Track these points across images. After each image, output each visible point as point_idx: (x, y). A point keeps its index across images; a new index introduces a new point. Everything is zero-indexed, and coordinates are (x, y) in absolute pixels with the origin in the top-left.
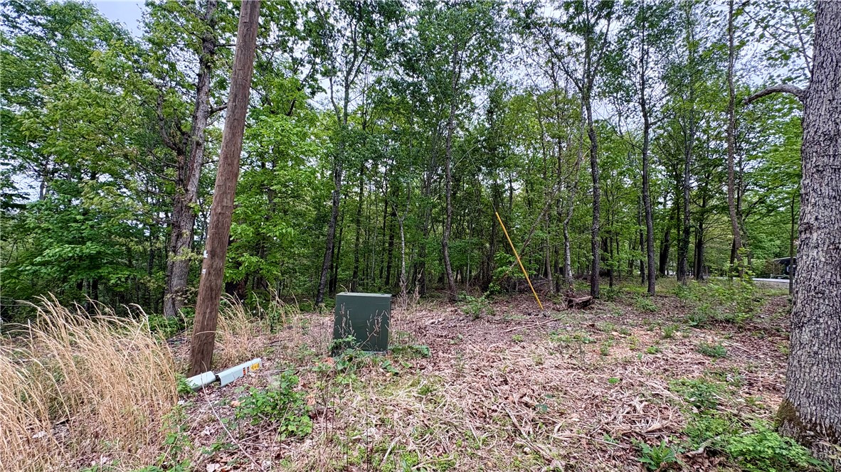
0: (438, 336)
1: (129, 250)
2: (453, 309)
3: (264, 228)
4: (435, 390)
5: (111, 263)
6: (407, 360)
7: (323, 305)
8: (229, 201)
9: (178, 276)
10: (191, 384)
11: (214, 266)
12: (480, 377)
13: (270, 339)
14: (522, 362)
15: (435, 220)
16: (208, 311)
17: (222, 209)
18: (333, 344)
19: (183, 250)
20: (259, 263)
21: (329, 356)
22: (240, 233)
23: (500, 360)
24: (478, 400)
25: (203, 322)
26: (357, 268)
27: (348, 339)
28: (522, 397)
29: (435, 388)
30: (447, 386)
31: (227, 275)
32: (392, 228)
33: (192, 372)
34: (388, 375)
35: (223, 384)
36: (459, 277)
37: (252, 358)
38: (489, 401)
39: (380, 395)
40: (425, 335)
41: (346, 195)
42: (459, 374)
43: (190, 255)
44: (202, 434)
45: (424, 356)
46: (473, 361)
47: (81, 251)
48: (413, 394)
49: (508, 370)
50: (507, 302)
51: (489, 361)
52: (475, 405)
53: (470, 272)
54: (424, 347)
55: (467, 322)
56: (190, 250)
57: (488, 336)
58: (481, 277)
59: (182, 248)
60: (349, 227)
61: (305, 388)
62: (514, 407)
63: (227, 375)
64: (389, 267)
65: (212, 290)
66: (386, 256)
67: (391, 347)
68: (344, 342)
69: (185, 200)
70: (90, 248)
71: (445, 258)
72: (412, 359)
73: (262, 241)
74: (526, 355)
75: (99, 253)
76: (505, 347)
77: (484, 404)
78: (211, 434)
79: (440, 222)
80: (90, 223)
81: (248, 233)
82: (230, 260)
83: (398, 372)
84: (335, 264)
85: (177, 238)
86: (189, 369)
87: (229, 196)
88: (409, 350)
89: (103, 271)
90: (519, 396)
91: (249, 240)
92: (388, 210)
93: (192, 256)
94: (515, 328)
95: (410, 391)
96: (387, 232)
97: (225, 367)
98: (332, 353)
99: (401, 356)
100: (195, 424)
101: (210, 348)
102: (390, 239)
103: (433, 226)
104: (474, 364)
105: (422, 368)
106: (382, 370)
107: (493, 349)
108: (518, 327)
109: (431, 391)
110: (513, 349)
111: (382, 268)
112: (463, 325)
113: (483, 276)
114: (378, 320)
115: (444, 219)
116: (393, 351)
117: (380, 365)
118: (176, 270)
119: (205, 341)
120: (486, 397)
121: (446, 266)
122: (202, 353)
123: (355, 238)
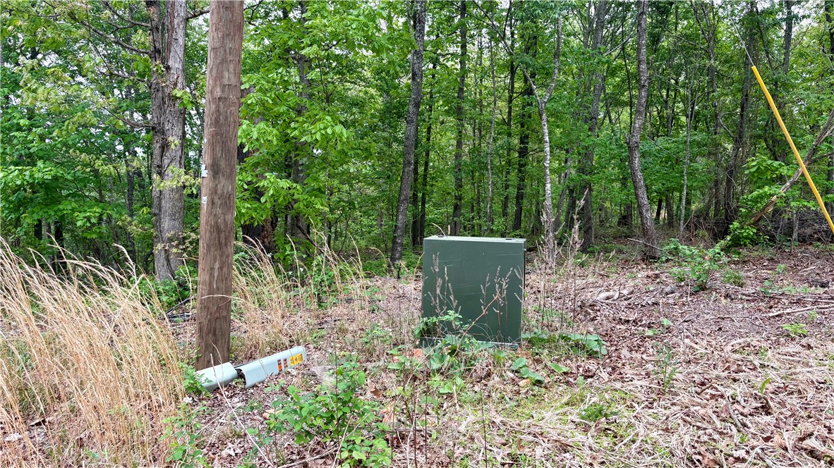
0: (620, 321)
1: (96, 172)
2: (650, 273)
3: (295, 129)
4: (615, 414)
5: (73, 195)
6: (558, 361)
7: (403, 263)
8: (232, 76)
9: (170, 215)
10: (203, 379)
11: (219, 191)
12: (708, 397)
13: (318, 317)
14: (802, 373)
15: (614, 102)
16: (217, 266)
17: (223, 91)
18: (422, 326)
19: (173, 172)
20: (291, 191)
21: (416, 347)
22: (257, 140)
23: (755, 369)
24: (705, 438)
25: (210, 284)
26: (459, 198)
27: (447, 317)
28: (802, 439)
29: (615, 410)
30: (638, 409)
31: (243, 211)
32: (524, 120)
33: (202, 362)
34: (522, 383)
35: (249, 383)
36: (663, 213)
37: (291, 347)
38: (727, 441)
39: (508, 415)
40: (593, 319)
41: (435, 62)
42: (664, 389)
43: (183, 178)
44: (224, 453)
45: (592, 355)
46: (693, 367)
47: (31, 176)
48: (570, 417)
49: (771, 387)
50: (771, 260)
51: (728, 368)
52: (696, 445)
53: (688, 203)
54: (593, 338)
55: (681, 296)
56: (182, 170)
57: (726, 325)
58: (712, 213)
59: (171, 167)
60: (442, 123)
61: (378, 396)
62: (784, 456)
63: (255, 370)
64: (520, 197)
65: (219, 231)
66: (513, 176)
67: (528, 335)
68: (441, 322)
69: (167, 86)
70: (43, 171)
71: (633, 174)
72: (568, 358)
73: (292, 155)
74: (812, 362)
75: (55, 178)
76: (764, 344)
77: (718, 446)
78: (236, 454)
79: (623, 104)
80: (39, 130)
81: (270, 138)
82: (246, 187)
83: (541, 379)
84: (420, 195)
85: (163, 151)
86: (198, 358)
87: (232, 66)
88: (562, 342)
89: (66, 207)
90: (794, 437)
91: (272, 151)
92: (516, 85)
93: (187, 180)
94: (788, 311)
95: (565, 414)
96: (515, 128)
97: (251, 358)
98: (421, 342)
99: (546, 351)
100: (212, 439)
101: (225, 326)
102: (522, 142)
103: (608, 113)
104: (696, 373)
105: (588, 375)
106: (512, 375)
107: (737, 347)
108: (798, 309)
109: (606, 415)
110: (784, 350)
111: (507, 198)
112: (671, 301)
113: (717, 210)
114: (501, 286)
115: (631, 97)
116: (530, 341)
117: (507, 364)
118: (166, 205)
119: (217, 315)
120: (721, 433)
121: (636, 188)
122: (214, 334)
123: (455, 142)
